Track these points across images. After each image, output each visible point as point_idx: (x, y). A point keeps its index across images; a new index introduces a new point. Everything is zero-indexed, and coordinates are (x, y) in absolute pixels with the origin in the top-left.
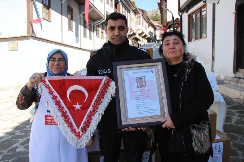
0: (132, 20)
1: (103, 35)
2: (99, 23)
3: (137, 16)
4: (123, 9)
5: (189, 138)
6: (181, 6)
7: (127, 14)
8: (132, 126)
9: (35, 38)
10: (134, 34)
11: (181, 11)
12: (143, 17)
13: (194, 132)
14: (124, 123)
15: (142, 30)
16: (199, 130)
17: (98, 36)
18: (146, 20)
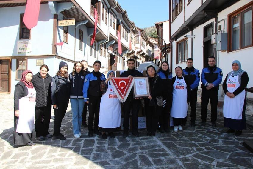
0: (131, 39)
1: (105, 54)
2: (102, 43)
3: (136, 35)
4: (123, 30)
5: (156, 101)
6: (172, 35)
7: (127, 34)
8: (138, 97)
10: (133, 52)
11: (172, 38)
12: (142, 36)
13: (158, 99)
14: (135, 96)
15: (140, 48)
16: (159, 98)
17: (101, 55)
18: (145, 38)
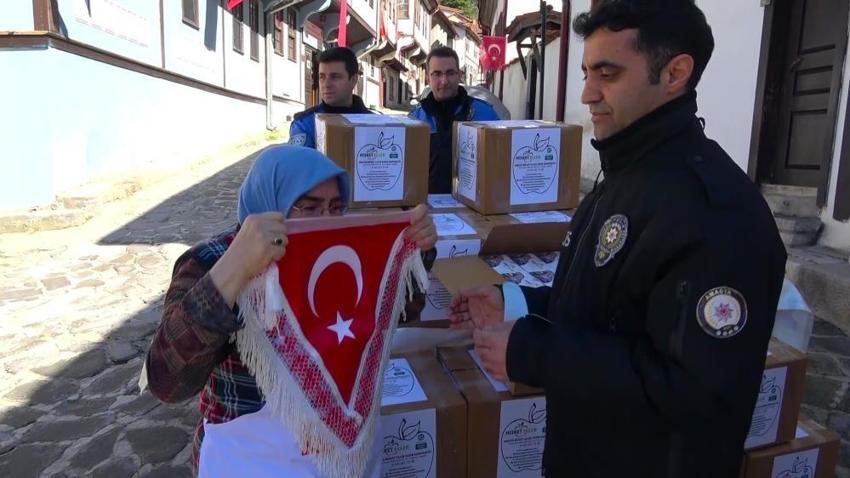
1: (293, 48)
2: (281, 4)
9: (65, 44)
10: (390, 48)
15: (413, 36)
17: (278, 51)
18: (426, 3)
